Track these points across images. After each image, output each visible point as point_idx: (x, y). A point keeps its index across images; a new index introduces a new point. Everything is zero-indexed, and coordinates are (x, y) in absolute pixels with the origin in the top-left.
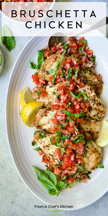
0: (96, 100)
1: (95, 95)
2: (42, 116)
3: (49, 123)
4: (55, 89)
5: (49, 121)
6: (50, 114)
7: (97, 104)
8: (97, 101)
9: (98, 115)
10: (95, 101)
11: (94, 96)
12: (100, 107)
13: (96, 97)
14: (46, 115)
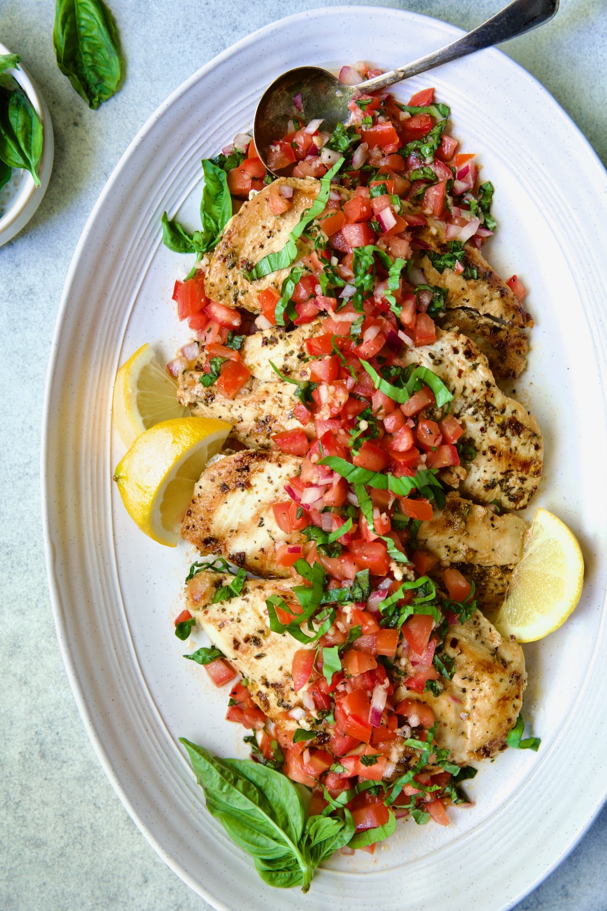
0: (494, 408)
1: (492, 380)
2: (225, 488)
3: (261, 525)
4: (292, 353)
5: (262, 515)
6: (264, 476)
7: (503, 427)
8: (503, 411)
9: (507, 481)
10: (493, 413)
11: (485, 387)
12: (515, 442)
13: (495, 390)
14: (247, 485)
